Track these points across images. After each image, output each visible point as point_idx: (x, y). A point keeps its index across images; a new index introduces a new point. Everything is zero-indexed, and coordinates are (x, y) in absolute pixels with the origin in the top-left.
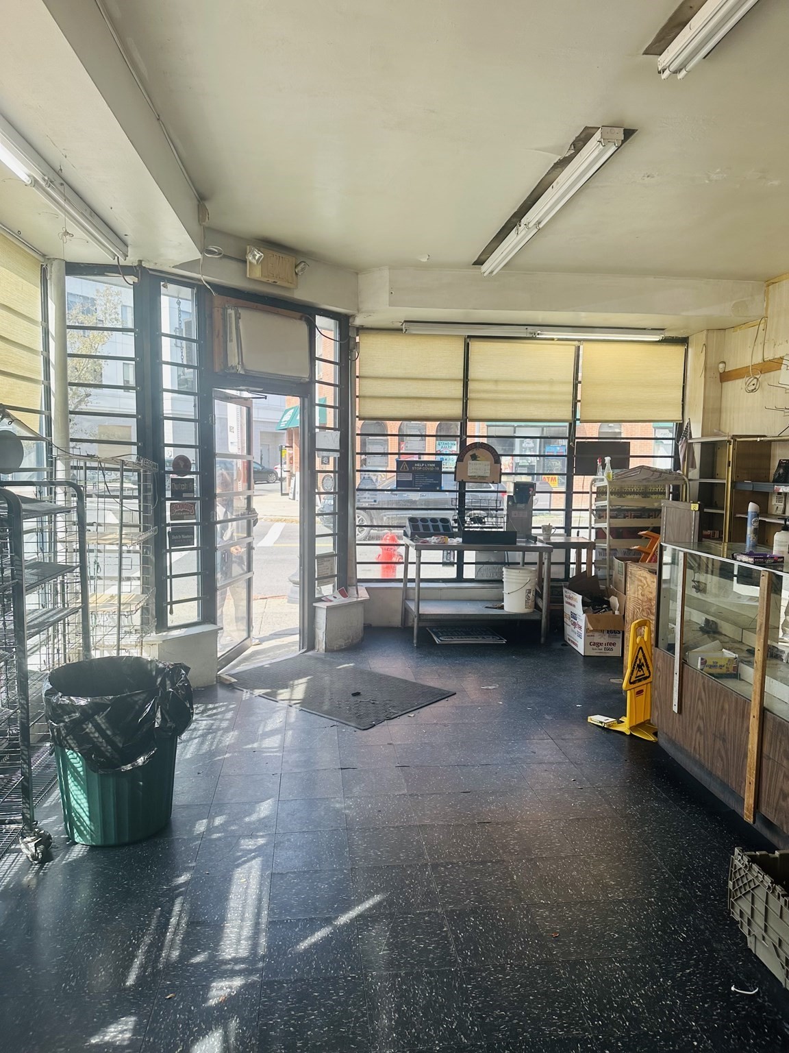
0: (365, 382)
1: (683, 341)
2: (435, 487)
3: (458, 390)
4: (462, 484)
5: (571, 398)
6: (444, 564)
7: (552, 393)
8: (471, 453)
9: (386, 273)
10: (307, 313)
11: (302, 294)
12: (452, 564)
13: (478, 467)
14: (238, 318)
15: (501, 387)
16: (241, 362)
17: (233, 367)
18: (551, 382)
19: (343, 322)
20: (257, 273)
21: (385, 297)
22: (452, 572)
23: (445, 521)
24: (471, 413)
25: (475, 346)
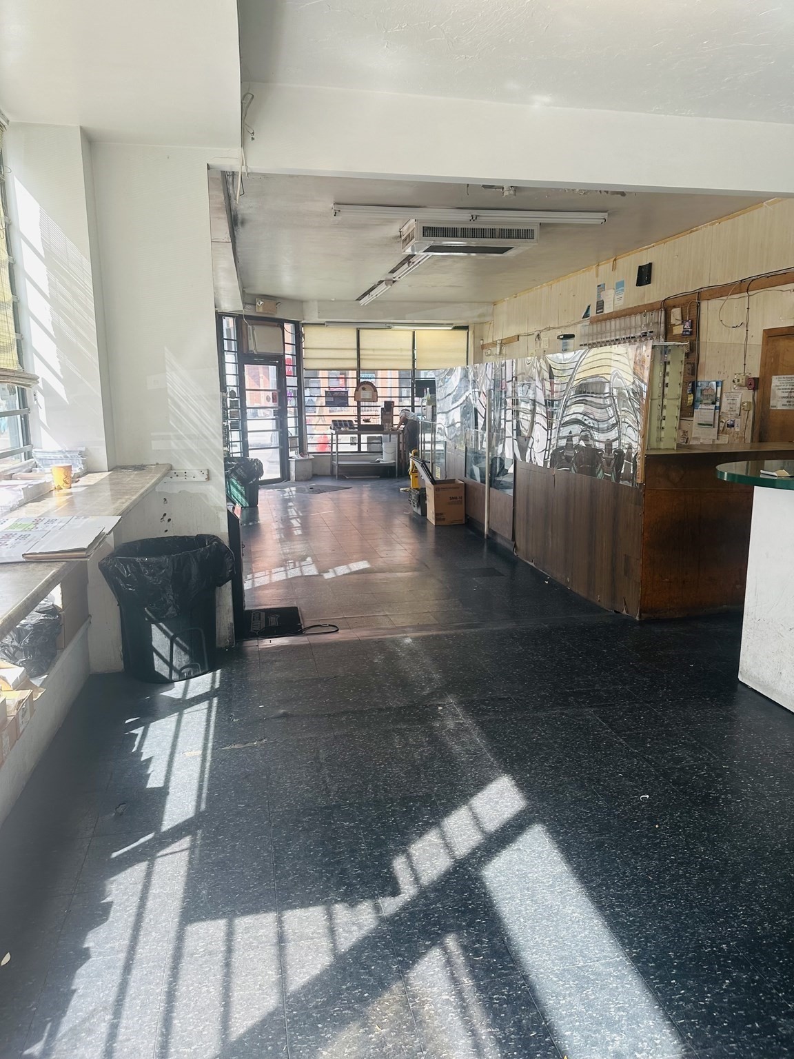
0: (307, 350)
1: (466, 328)
2: (345, 404)
3: (354, 354)
4: (359, 403)
5: (411, 358)
6: (351, 444)
7: (402, 356)
8: (362, 386)
9: (316, 303)
10: (280, 323)
11: (278, 316)
12: (355, 444)
13: (367, 394)
14: (253, 330)
15: (376, 353)
16: (255, 349)
17: (252, 351)
18: (401, 350)
19: (297, 326)
20: (261, 310)
21: (316, 314)
22: (355, 448)
23: (351, 421)
24: (362, 366)
25: (362, 332)
